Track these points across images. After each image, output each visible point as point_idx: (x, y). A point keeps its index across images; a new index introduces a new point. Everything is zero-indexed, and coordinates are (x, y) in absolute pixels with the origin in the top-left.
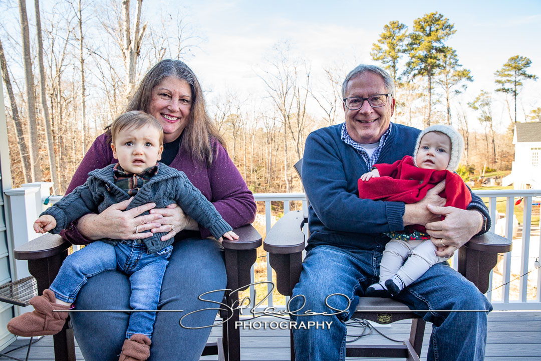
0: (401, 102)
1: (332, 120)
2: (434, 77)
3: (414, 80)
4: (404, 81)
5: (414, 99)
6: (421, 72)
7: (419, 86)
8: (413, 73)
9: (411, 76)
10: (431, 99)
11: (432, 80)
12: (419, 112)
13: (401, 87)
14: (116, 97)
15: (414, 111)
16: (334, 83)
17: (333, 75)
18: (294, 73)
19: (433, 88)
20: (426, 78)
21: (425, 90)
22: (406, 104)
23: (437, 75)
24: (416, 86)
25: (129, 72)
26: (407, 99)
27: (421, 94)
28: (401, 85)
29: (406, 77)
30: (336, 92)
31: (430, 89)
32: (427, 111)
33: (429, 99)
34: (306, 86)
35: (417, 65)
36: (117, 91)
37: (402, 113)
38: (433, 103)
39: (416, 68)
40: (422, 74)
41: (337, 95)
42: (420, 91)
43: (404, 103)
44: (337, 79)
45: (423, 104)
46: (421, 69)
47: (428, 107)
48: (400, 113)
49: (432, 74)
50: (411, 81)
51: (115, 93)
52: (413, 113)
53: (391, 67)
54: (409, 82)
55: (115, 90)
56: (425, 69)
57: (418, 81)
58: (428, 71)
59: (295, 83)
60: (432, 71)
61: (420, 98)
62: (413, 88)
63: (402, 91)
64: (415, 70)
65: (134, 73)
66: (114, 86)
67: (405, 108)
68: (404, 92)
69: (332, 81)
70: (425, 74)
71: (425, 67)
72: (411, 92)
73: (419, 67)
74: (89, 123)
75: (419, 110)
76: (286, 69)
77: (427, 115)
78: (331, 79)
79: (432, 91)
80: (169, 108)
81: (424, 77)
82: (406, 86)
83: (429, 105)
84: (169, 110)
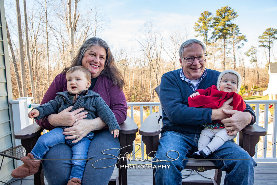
0: (210, 52)
1: (174, 62)
2: (227, 39)
3: (216, 41)
4: (211, 42)
5: (216, 51)
6: (220, 37)
7: (219, 44)
8: (216, 38)
9: (215, 39)
10: (225, 51)
11: (226, 41)
12: (219, 58)
13: (210, 45)
14: (64, 51)
15: (216, 57)
16: (175, 43)
17: (174, 39)
18: (155, 38)
19: (226, 45)
20: (223, 40)
21: (222, 46)
22: (212, 53)
23: (228, 39)
24: (217, 44)
25: (71, 39)
26: (213, 51)
27: (220, 48)
28: (209, 44)
29: (212, 40)
30: (176, 48)
31: (225, 46)
32: (223, 57)
33: (224, 51)
34: (161, 45)
35: (218, 34)
36: (65, 48)
37: (210, 58)
38: (226, 53)
39: (217, 35)
40: (221, 38)
41: (176, 50)
42: (220, 47)
43: (211, 53)
44: (177, 41)
45: (221, 54)
46: (220, 36)
47: (224, 55)
48: (209, 58)
49: (226, 38)
50: (215, 42)
51: (64, 49)
52: (216, 58)
53: (204, 35)
54: (214, 42)
55: (63, 48)
56: (222, 35)
57: (218, 42)
58: (224, 36)
59: (155, 43)
60: (226, 36)
61: (220, 51)
62: (216, 45)
63: (210, 47)
64: (217, 36)
65: (73, 39)
66: (63, 46)
67: (212, 56)
68: (211, 48)
69: (174, 42)
70: (222, 38)
71: (222, 34)
72: (215, 47)
73: (219, 35)
74: (50, 65)
75: (219, 57)
76: (150, 36)
77: (223, 59)
78: (174, 41)
79: (226, 47)
80: (94, 61)
81: (221, 40)
82: (212, 44)
83: (224, 54)
84: (94, 62)
